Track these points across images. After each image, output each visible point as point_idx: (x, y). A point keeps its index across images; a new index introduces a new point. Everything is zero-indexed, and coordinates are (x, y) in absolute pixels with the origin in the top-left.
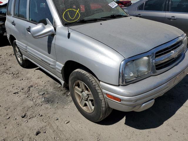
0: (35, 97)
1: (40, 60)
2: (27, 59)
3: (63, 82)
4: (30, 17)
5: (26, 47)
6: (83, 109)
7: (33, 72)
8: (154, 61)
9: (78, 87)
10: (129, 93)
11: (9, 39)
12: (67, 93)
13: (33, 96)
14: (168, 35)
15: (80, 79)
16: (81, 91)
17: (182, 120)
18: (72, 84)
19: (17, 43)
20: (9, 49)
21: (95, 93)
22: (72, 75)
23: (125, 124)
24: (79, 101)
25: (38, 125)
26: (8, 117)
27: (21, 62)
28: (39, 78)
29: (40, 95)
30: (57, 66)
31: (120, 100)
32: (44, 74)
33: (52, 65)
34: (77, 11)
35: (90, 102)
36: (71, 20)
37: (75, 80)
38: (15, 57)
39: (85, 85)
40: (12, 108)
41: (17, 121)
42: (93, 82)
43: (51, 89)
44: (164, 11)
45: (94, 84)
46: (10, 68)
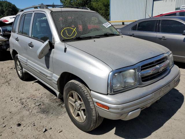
0: (32, 108)
1: (39, 72)
2: (26, 72)
3: (58, 93)
4: (32, 34)
5: (27, 60)
6: (76, 119)
7: (32, 84)
8: (140, 73)
9: (72, 98)
10: (116, 102)
11: (11, 54)
12: (62, 104)
13: (29, 107)
14: (154, 51)
15: (73, 89)
16: (74, 101)
17: (170, 132)
18: (66, 94)
19: (18, 57)
20: (11, 63)
21: (87, 102)
22: (67, 85)
23: (115, 134)
24: (72, 111)
25: (32, 133)
26: (4, 126)
27: (21, 75)
28: (36, 90)
29: (37, 106)
30: (53, 78)
31: (108, 108)
32: (42, 86)
33: (49, 77)
34: (74, 30)
35: (82, 112)
36: (68, 37)
37: (70, 90)
38: (16, 70)
39: (78, 96)
40: (8, 118)
41: (12, 129)
42: (85, 92)
43: (47, 101)
44: (155, 31)
45: (86, 94)
46: (9, 81)
